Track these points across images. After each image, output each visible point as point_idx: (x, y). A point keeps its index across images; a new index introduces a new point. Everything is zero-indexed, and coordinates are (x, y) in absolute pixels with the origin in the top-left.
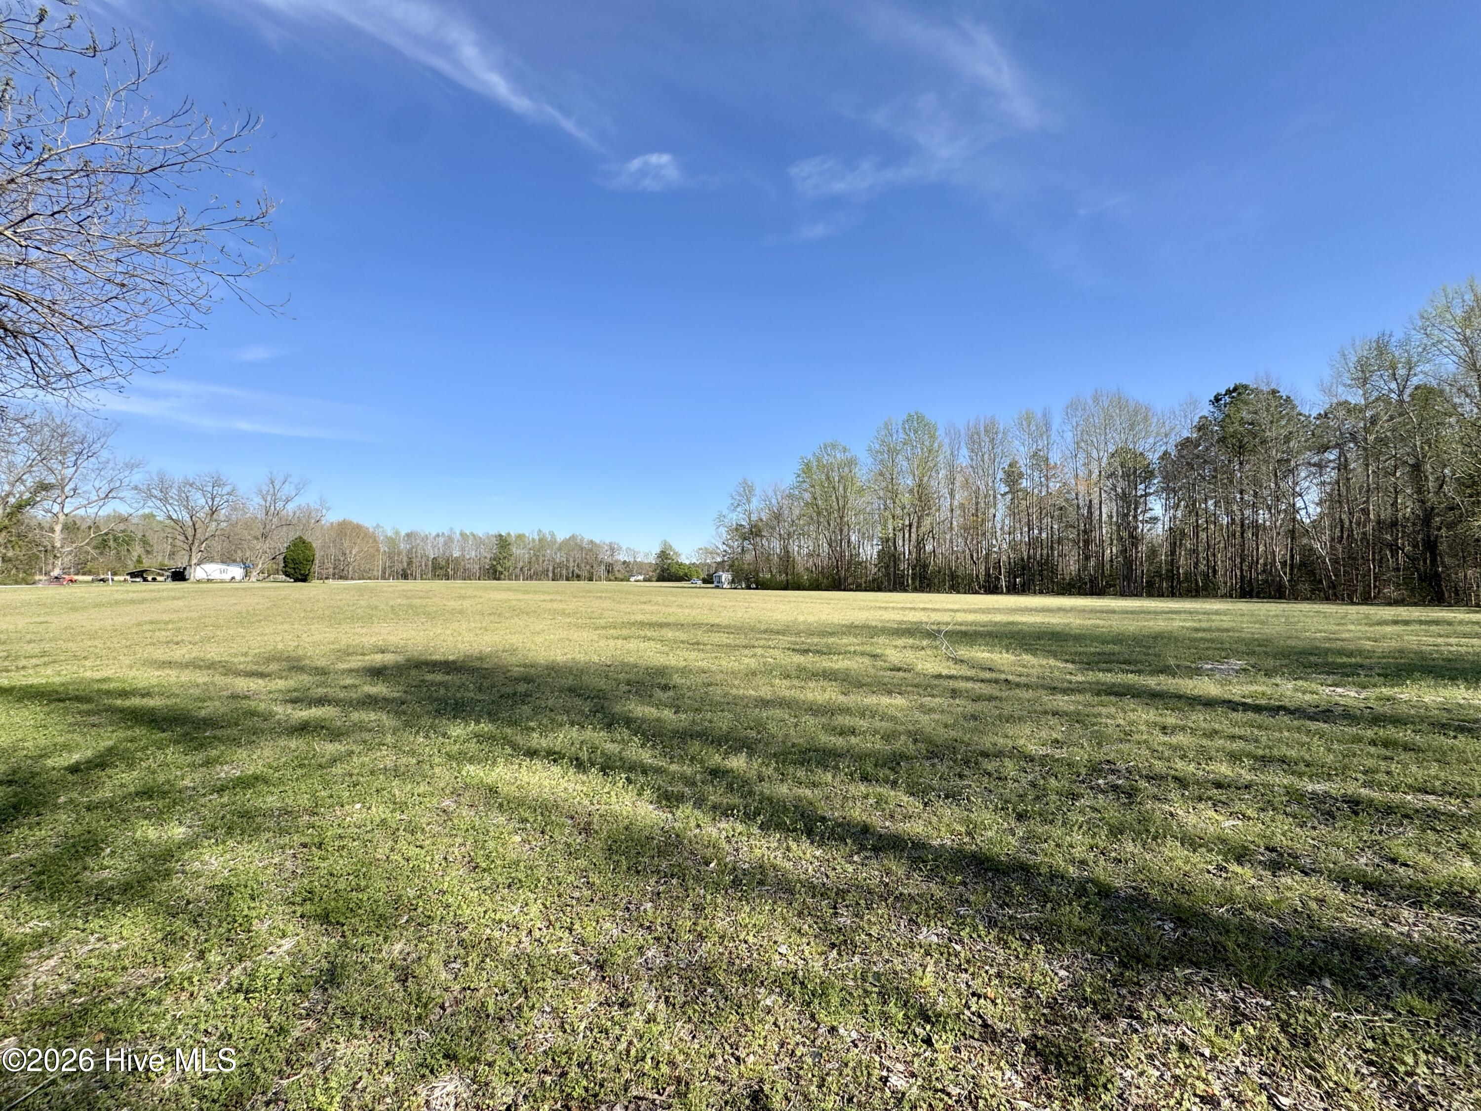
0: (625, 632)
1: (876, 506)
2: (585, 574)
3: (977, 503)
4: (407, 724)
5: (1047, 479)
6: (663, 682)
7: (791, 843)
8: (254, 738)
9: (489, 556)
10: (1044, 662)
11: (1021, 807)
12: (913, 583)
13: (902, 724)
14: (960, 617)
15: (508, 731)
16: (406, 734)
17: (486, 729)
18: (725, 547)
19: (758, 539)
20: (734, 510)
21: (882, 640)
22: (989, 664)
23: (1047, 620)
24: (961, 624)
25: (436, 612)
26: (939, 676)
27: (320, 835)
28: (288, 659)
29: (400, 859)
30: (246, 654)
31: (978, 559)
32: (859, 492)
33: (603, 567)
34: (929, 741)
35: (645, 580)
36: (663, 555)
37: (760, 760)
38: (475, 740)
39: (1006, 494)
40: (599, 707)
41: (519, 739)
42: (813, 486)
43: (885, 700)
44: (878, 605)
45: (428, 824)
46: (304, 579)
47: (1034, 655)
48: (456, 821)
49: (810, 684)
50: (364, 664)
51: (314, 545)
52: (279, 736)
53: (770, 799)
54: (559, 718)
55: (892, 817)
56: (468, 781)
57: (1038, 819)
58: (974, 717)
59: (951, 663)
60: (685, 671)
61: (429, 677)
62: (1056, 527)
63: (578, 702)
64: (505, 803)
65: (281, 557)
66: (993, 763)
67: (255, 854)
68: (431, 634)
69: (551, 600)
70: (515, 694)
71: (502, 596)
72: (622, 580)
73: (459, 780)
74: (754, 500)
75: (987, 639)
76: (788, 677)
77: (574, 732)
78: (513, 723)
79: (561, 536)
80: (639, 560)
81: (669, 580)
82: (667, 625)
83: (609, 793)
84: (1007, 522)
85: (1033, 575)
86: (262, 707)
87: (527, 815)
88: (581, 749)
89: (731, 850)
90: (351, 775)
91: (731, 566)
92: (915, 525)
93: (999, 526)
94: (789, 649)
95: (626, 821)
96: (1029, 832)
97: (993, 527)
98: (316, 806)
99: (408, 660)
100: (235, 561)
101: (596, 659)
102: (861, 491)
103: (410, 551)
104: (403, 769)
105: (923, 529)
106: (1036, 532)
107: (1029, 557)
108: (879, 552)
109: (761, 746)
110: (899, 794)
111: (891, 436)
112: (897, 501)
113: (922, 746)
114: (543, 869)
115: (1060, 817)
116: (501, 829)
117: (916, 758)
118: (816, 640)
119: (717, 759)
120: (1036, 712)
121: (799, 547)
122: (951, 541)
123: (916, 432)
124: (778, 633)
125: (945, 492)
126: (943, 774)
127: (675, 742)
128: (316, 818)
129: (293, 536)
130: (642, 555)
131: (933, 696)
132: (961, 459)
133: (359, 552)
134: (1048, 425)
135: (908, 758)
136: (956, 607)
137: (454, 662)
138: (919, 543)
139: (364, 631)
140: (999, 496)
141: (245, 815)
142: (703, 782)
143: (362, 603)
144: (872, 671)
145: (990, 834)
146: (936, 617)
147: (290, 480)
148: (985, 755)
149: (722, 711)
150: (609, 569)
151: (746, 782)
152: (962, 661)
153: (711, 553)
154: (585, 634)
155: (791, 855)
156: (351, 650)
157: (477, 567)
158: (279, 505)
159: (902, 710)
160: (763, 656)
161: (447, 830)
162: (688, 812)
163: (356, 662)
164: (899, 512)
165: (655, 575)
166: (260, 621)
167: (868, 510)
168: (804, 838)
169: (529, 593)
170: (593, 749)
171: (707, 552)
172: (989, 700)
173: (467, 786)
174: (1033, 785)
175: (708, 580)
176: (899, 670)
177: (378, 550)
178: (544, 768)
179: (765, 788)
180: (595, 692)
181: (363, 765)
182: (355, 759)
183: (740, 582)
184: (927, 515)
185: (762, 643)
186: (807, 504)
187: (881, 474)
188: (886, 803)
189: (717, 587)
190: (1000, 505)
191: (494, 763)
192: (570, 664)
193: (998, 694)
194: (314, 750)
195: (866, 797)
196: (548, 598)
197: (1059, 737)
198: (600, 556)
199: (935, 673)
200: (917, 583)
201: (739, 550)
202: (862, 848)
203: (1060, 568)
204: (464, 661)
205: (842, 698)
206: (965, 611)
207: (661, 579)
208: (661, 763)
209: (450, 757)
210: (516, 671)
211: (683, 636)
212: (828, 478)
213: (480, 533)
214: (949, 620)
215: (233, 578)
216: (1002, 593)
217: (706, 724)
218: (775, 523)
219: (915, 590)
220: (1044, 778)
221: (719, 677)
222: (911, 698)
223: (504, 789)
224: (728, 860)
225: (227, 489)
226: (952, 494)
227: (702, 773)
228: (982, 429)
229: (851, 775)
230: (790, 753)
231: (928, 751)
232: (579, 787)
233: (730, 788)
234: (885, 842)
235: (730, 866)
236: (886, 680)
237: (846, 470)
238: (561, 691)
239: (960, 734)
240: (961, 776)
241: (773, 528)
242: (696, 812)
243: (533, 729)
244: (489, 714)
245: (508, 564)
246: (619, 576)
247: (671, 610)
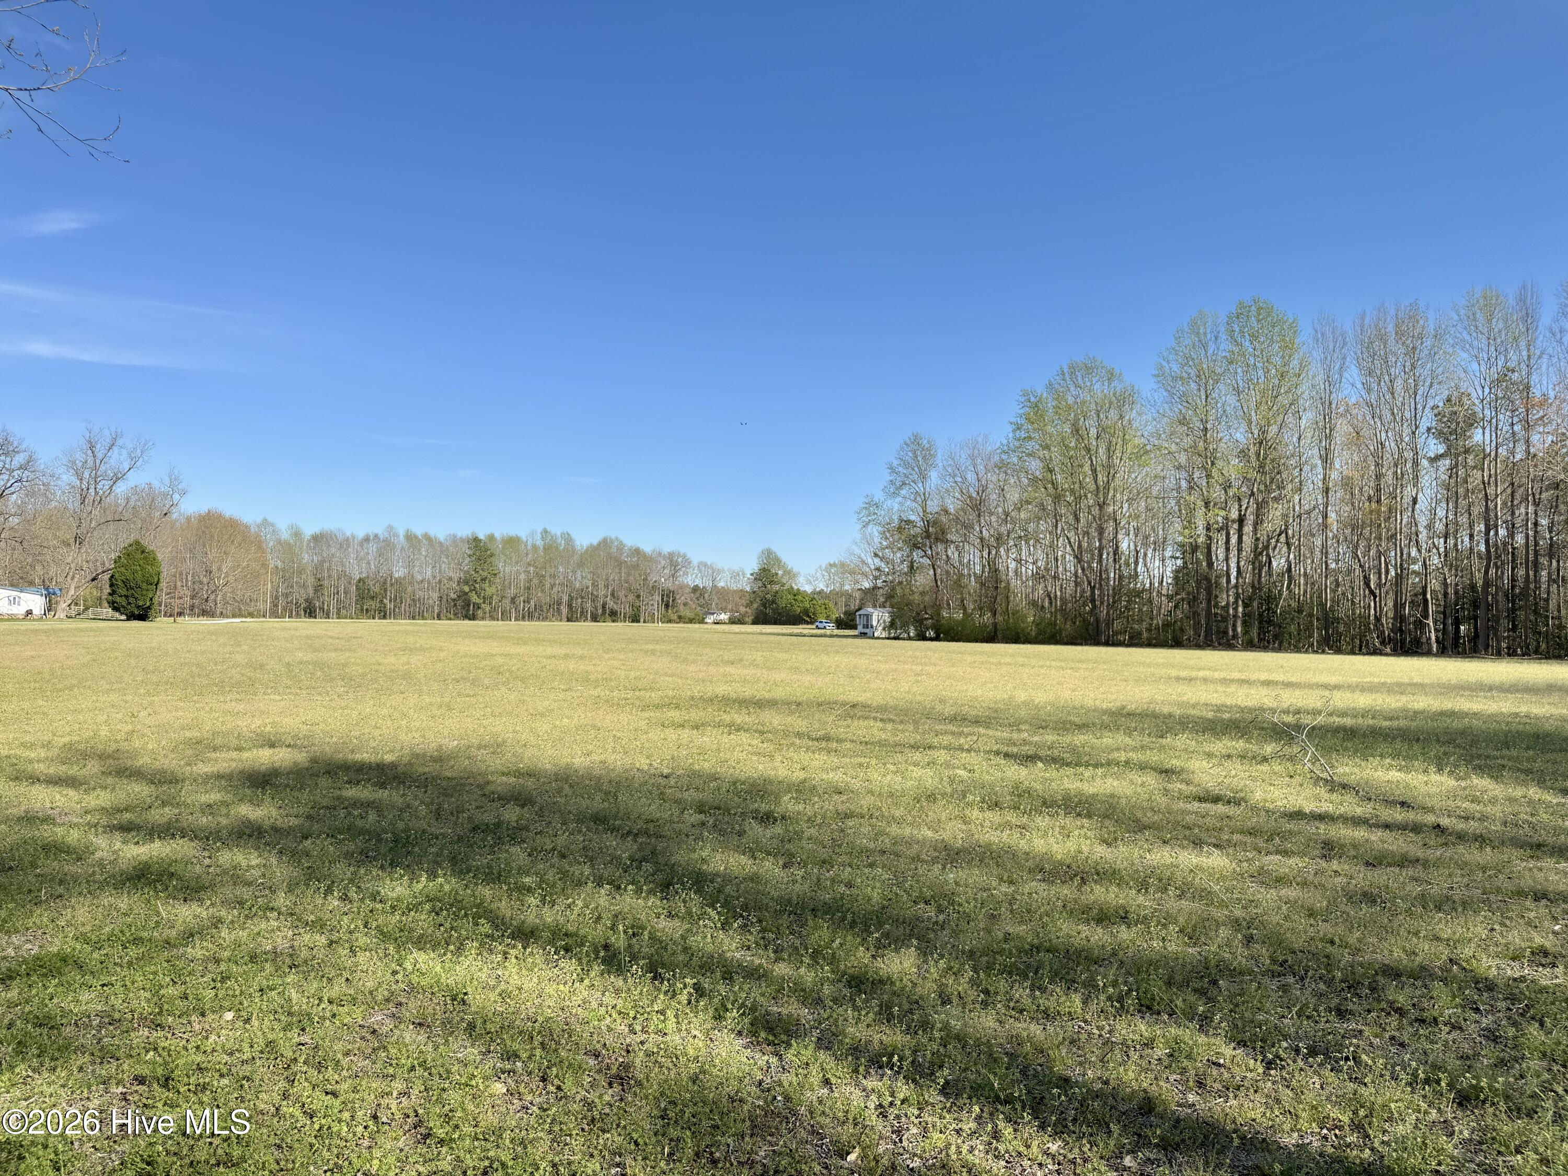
0: (695, 715)
1: (1170, 483)
2: (625, 609)
3: (1378, 477)
4: (312, 875)
5: (1528, 427)
6: (764, 807)
7: (1001, 1125)
8: (61, 890)
9: (456, 577)
10: (1518, 792)
11: (1467, 1081)
12: (1246, 632)
13: (1223, 904)
14: (1341, 700)
15: (486, 892)
16: (310, 892)
17: (447, 888)
18: (877, 560)
19: (940, 547)
20: (895, 494)
21: (1182, 740)
22: (1399, 793)
23: (1523, 709)
24: (1343, 714)
25: (363, 675)
26: (1297, 815)
27: (166, 1063)
28: (115, 755)
29: (298, 1113)
30: (47, 745)
31: (1380, 585)
32: (1139, 456)
33: (657, 598)
34: (1275, 940)
35: (732, 621)
36: (765, 576)
37: (942, 964)
38: (427, 907)
39: (1438, 458)
40: (647, 852)
41: (504, 907)
42: (1047, 447)
43: (1188, 858)
44: (1174, 673)
45: (347, 1054)
46: (142, 615)
47: (1496, 778)
48: (393, 1051)
49: (1039, 820)
50: (241, 766)
51: (160, 556)
52: (101, 888)
53: (961, 1038)
54: (576, 870)
55: (1200, 1084)
56: (415, 979)
57: (1503, 1106)
58: (1369, 898)
59: (1322, 792)
60: (802, 790)
61: (351, 792)
62: (1544, 522)
63: (612, 841)
64: (479, 1023)
65: (106, 577)
66: (1408, 990)
67: (61, 1092)
68: (355, 714)
69: (566, 657)
70: (498, 825)
71: (479, 647)
72: (691, 621)
73: (399, 977)
74: (933, 475)
75: (1398, 744)
76: (996, 805)
77: (602, 897)
78: (494, 877)
79: (584, 539)
80: (721, 584)
81: (775, 622)
82: (772, 704)
83: (662, 1012)
84: (1441, 513)
85: (1497, 619)
86: (74, 837)
87: (516, 1046)
88: (613, 928)
89: (887, 1132)
90: (218, 961)
91: (890, 597)
92: (1250, 519)
93: (1423, 521)
94: (997, 753)
95: (694, 1067)
96: (1484, 1130)
97: (1414, 522)
98: (160, 1013)
99: (314, 761)
100: (31, 583)
101: (642, 763)
102: (1142, 453)
103: (318, 568)
104: (304, 954)
105: (1268, 527)
106: (1502, 532)
107: (1487, 583)
108: (1177, 572)
109: (945, 935)
110: (1218, 1041)
111: (1205, 347)
112: (1215, 473)
113: (1264, 952)
114: (544, 1146)
115: (1549, 1104)
116: (470, 1069)
117: (1251, 972)
118: (1050, 738)
119: (862, 956)
120: (1499, 890)
121: (1019, 561)
122: (1325, 552)
123: (1254, 337)
124: (976, 722)
125: (1313, 455)
126: (1305, 1006)
127: (784, 921)
128: (160, 1034)
129: (125, 539)
130: (727, 575)
131: (1286, 853)
132: (1347, 389)
133: (234, 568)
134: (1529, 318)
135: (1234, 973)
136: (1333, 680)
137: (393, 766)
138: (1257, 553)
139: (241, 707)
140: (1425, 463)
141: (44, 1022)
142: (835, 1000)
143: (239, 658)
144: (1162, 801)
145: (1400, 1129)
146: (1292, 699)
147: (120, 442)
148: (1393, 973)
149: (871, 865)
150: (668, 601)
151: (917, 1003)
152: (1344, 786)
153: (852, 573)
154: (624, 718)
155: (1002, 1148)
156: (219, 741)
157: (435, 595)
158: (104, 485)
159: (1222, 878)
160: (947, 765)
161: (379, 1065)
162: (807, 1054)
163: (226, 761)
164: (1217, 494)
165: (750, 613)
166: (71, 688)
167: (1155, 491)
168: (1027, 1117)
169: (525, 643)
170: (636, 930)
171: (842, 568)
172: (1401, 866)
173: (412, 989)
174: (1492, 1036)
175: (846, 622)
176: (1216, 799)
177: (264, 565)
178: (547, 962)
179: (955, 1020)
180: (640, 825)
181: (237, 944)
182: (224, 933)
183: (905, 626)
184: (1276, 499)
185: (946, 740)
186: (1034, 481)
187: (1183, 421)
188: (1189, 1057)
189: (863, 635)
190: (1426, 480)
191: (460, 950)
192: (597, 772)
193: (1420, 854)
194: (158, 914)
195: (1149, 1044)
196: (561, 651)
197: (1549, 943)
198: (653, 578)
199: (1291, 808)
200: (1254, 633)
201: (905, 567)
202: (1141, 1142)
203: (1552, 605)
204: (410, 764)
205: (1101, 851)
206: (1352, 688)
207: (761, 619)
208: (758, 959)
209: (384, 935)
210: (502, 783)
211: (800, 724)
212: (1076, 431)
213: (441, 533)
214: (1319, 705)
215: (29, 612)
216: (1428, 653)
217: (842, 889)
218: (973, 516)
219: (1250, 646)
220: (1515, 1024)
221: (866, 802)
222: (1241, 855)
223: (477, 999)
224: (881, 1150)
225: (20, 459)
226: (1326, 459)
227: (833, 982)
228: (1391, 328)
229: (1120, 1000)
230: (1001, 952)
231: (1274, 961)
232: (609, 999)
233: (886, 1015)
234: (1187, 1135)
235: (885, 1161)
236: (1189, 819)
237: (1113, 414)
238: (580, 821)
239: (1340, 929)
240: (1341, 1013)
241: (968, 527)
242: (822, 1055)
243: (529, 890)
244: (453, 860)
245: (490, 590)
246: (688, 613)
247: (779, 676)
